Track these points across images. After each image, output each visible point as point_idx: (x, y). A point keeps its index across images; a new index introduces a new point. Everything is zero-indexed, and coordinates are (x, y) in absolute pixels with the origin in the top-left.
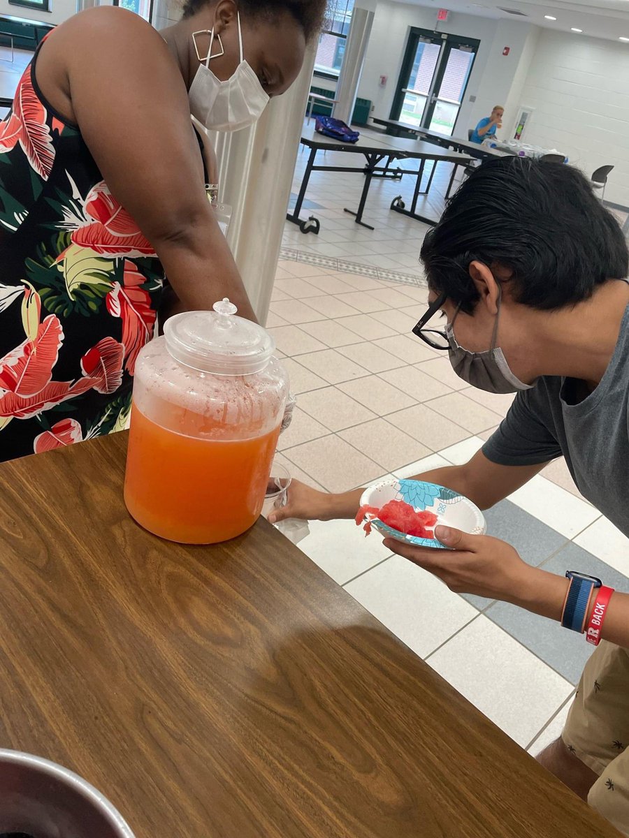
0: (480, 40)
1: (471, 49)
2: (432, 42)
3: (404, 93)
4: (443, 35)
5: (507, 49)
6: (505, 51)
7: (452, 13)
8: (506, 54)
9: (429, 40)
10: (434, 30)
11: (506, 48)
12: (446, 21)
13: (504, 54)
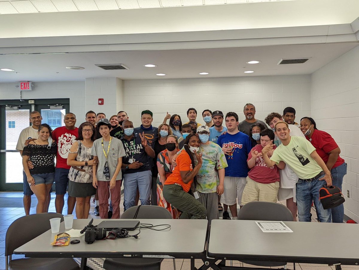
0: (69, 99)
1: (61, 107)
2: (19, 108)
3: (4, 153)
4: (29, 101)
5: (102, 100)
6: (100, 102)
7: (33, 83)
8: (102, 104)
9: (16, 108)
10: (20, 98)
11: (100, 100)
12: (30, 89)
13: (99, 104)
